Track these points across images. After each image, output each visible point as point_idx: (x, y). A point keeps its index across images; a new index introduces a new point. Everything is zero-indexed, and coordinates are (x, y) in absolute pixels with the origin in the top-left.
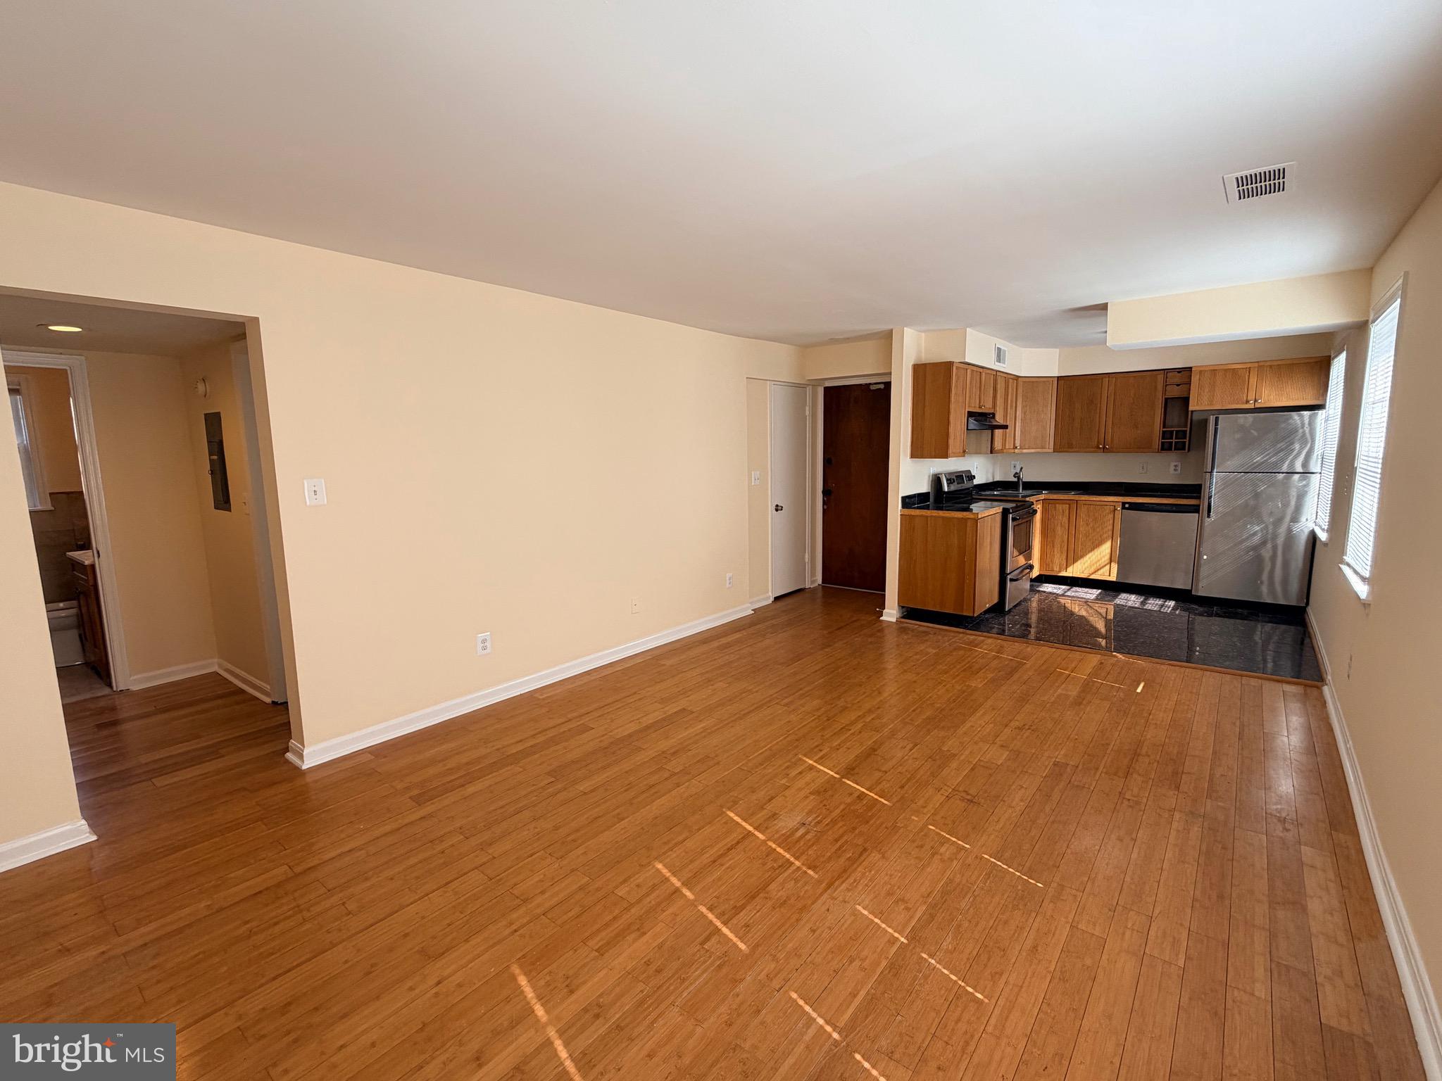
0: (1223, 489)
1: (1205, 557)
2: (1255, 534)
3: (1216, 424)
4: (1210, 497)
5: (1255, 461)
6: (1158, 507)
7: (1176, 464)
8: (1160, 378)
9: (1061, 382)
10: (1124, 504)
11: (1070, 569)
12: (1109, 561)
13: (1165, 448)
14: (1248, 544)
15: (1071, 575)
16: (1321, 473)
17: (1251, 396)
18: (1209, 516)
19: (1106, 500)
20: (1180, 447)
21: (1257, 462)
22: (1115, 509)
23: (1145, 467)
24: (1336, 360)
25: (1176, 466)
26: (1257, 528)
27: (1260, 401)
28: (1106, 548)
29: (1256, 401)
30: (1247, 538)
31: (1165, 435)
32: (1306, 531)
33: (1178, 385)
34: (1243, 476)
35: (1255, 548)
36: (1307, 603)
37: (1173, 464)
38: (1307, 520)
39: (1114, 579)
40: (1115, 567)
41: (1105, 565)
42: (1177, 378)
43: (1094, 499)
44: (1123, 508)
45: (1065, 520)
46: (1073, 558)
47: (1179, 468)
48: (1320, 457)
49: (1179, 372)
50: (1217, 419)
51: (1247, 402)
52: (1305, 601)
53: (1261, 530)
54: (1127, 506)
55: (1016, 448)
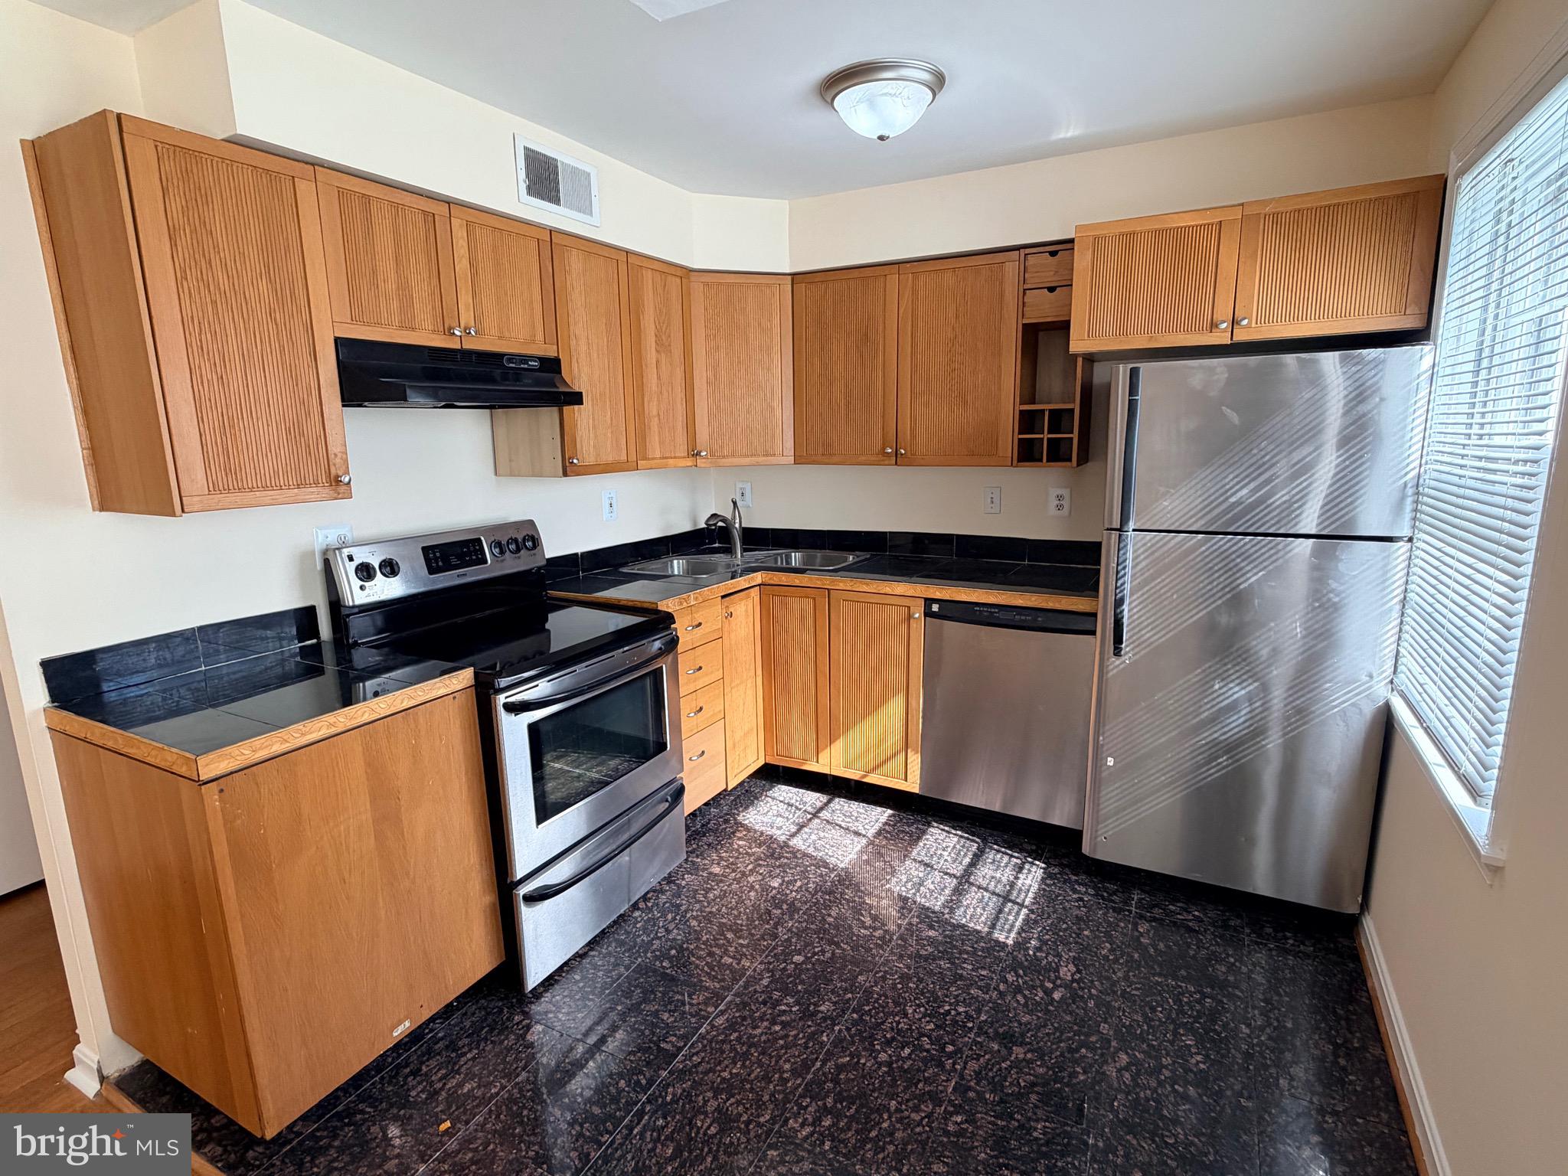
0: (1153, 578)
1: (1110, 762)
2: (1233, 707)
3: (1133, 389)
4: (1119, 603)
5: (1233, 500)
6: (1003, 616)
7: (1060, 492)
8: (1011, 268)
9: (801, 288)
10: (929, 601)
11: (824, 756)
12: (900, 744)
13: (1027, 453)
14: (1216, 734)
15: (825, 770)
16: (1410, 540)
17: (1223, 311)
18: (1117, 652)
19: (888, 590)
20: (1058, 453)
21: (1239, 503)
22: (910, 617)
23: (996, 500)
24: (1466, 181)
25: (1060, 497)
26: (1238, 692)
27: (1245, 322)
28: (895, 708)
29: (1234, 322)
30: (1213, 720)
31: (1028, 421)
32: (1369, 709)
33: (1051, 289)
34: (1201, 544)
35: (1232, 748)
36: (1365, 905)
37: (1054, 492)
38: (1371, 677)
39: (916, 790)
40: (915, 761)
41: (894, 755)
42: (1044, 269)
43: (865, 588)
44: (928, 614)
45: (808, 638)
46: (827, 732)
47: (1066, 503)
48: (1410, 491)
49: (1053, 254)
50: (1134, 374)
51: (1213, 326)
52: (1360, 899)
53: (1250, 698)
54: (935, 608)
55: (698, 454)
